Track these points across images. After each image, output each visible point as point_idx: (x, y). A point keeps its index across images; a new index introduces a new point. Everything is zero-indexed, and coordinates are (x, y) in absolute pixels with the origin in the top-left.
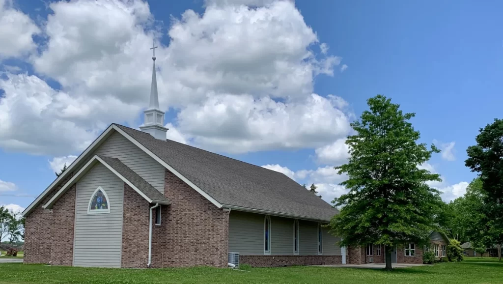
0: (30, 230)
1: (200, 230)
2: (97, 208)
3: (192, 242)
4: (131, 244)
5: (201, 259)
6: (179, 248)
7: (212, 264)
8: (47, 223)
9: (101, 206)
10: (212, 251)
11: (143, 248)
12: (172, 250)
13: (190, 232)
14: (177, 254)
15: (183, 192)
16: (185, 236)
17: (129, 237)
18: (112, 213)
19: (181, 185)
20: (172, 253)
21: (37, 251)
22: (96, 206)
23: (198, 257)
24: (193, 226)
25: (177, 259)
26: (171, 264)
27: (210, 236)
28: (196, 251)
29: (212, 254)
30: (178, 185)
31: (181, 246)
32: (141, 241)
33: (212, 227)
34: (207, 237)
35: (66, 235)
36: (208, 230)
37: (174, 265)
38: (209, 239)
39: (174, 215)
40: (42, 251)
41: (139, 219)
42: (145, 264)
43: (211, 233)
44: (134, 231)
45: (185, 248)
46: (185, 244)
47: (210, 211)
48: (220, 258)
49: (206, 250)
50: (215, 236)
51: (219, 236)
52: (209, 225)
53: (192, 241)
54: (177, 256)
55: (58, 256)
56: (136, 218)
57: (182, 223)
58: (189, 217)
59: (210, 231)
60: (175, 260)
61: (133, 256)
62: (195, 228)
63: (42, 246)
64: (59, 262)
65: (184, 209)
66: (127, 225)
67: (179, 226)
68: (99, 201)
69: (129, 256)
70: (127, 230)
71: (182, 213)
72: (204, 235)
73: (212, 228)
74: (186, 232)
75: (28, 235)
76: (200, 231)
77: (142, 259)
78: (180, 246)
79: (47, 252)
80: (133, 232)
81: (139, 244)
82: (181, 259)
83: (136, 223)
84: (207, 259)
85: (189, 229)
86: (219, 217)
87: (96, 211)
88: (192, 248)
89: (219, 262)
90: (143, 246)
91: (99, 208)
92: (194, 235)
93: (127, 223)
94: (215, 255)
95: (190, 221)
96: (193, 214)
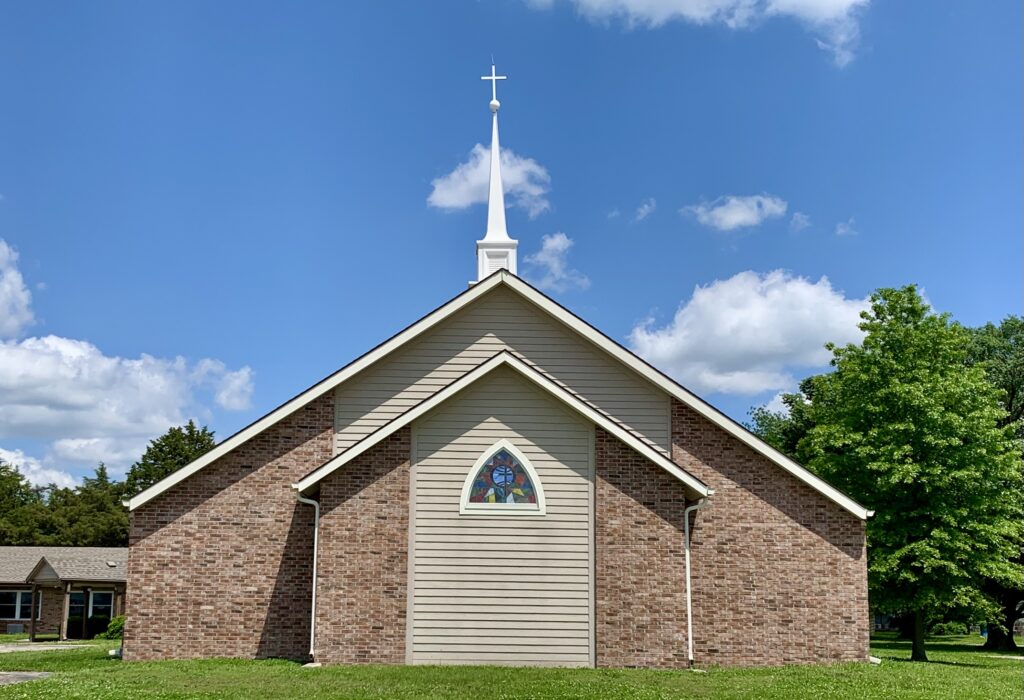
0: (154, 553)
1: (793, 571)
2: (493, 498)
3: (771, 601)
4: (630, 604)
5: (802, 645)
6: (731, 615)
7: (836, 656)
8: (232, 533)
9: (506, 495)
10: (834, 625)
11: (671, 616)
12: (707, 620)
13: (763, 575)
14: (724, 630)
15: (734, 471)
16: (750, 586)
17: (619, 583)
18: (550, 517)
19: (726, 452)
20: (708, 627)
21: (190, 619)
22: (491, 492)
23: (792, 639)
24: (771, 562)
25: (727, 643)
26: (708, 658)
27: (825, 587)
28: (786, 622)
29: (833, 633)
30: (718, 452)
31: (735, 610)
32: (664, 596)
33: (830, 564)
34: (816, 588)
35: (379, 573)
36: (819, 572)
37: (716, 658)
38: (823, 593)
39: (710, 528)
40: (213, 620)
41: (652, 535)
42: (681, 656)
43: (827, 579)
44: (637, 567)
45: (751, 616)
46: (749, 605)
47: (824, 525)
48: (858, 641)
49: (814, 622)
50: (839, 588)
51: (852, 587)
52: (823, 560)
53: (771, 597)
54: (725, 636)
55: (348, 636)
56: (644, 532)
57: (736, 552)
58: (759, 536)
59: (825, 576)
60: (718, 647)
61: (639, 635)
62: (779, 565)
63: (212, 603)
64: (352, 652)
65: (741, 514)
66: (611, 551)
67: (728, 559)
68: (498, 478)
69: (623, 635)
70: (612, 563)
71: (735, 525)
72: (805, 583)
73: (830, 567)
74: (750, 574)
75: (145, 568)
76: (795, 575)
77: (672, 643)
78: (732, 609)
79: (233, 622)
80: (635, 571)
81: (659, 603)
82: (740, 644)
83: (644, 548)
84: (819, 645)
85: (761, 567)
86: (848, 541)
87: (490, 507)
88: (769, 616)
89: (857, 653)
90: (670, 608)
91: (499, 499)
92: (775, 583)
93: (611, 547)
94: (844, 634)
95: (763, 548)
96: (771, 529)
